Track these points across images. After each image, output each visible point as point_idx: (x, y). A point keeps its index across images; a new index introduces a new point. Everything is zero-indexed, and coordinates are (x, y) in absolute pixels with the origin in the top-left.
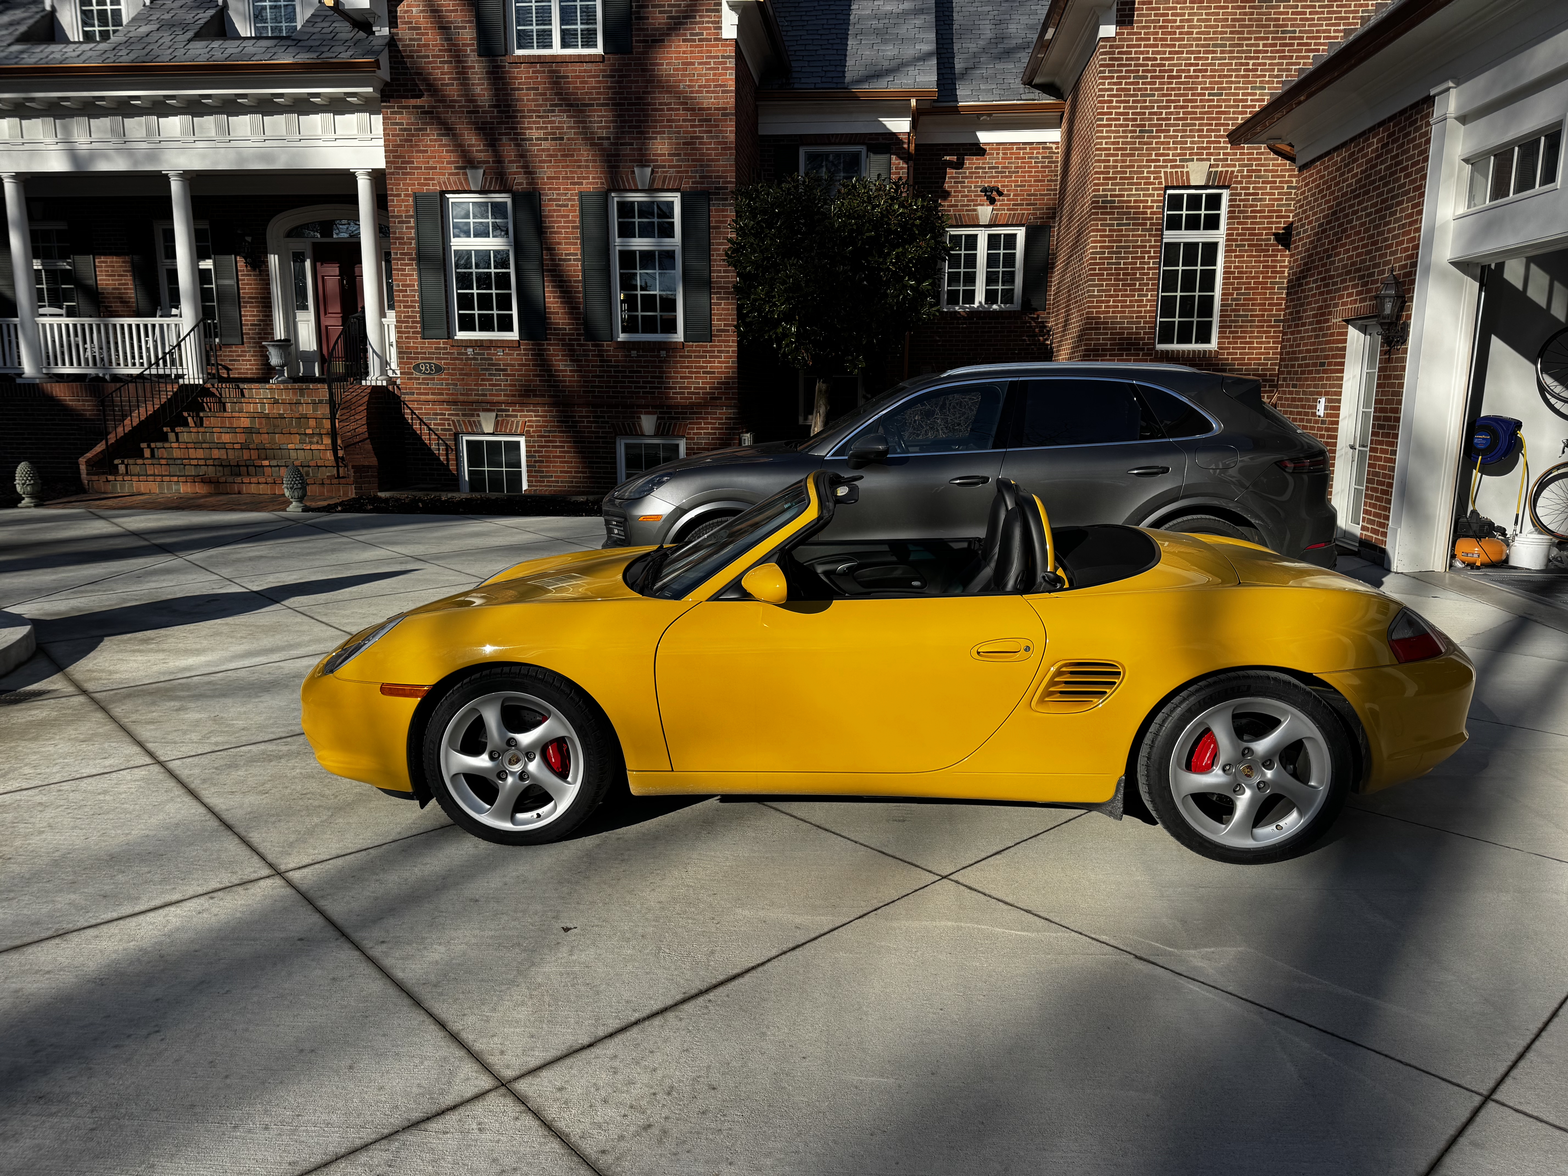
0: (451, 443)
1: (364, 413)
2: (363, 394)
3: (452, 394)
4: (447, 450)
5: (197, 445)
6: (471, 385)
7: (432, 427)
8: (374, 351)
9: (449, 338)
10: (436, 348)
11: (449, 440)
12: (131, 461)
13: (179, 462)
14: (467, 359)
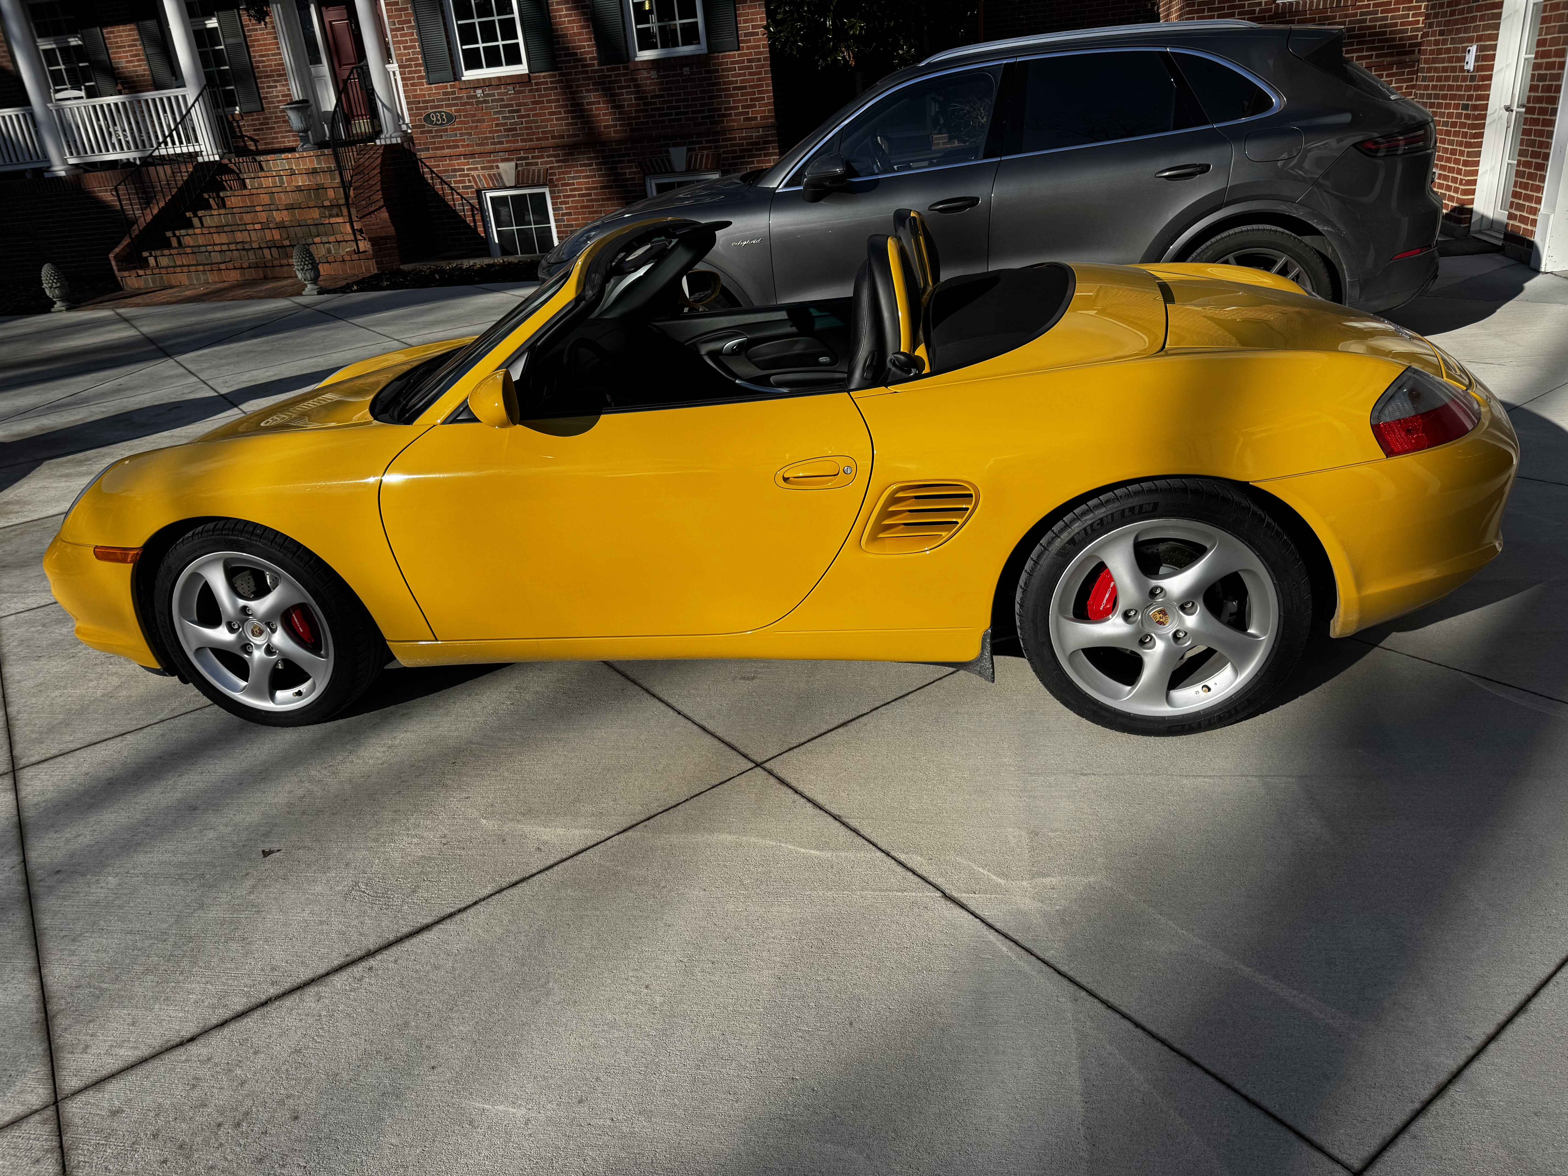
0: (474, 202)
1: (378, 178)
2: (375, 156)
3: (468, 145)
4: (472, 210)
5: (220, 229)
6: (485, 133)
7: (453, 185)
8: (383, 105)
9: (455, 80)
10: (445, 94)
11: (472, 198)
12: (158, 253)
13: (203, 249)
14: (478, 103)
